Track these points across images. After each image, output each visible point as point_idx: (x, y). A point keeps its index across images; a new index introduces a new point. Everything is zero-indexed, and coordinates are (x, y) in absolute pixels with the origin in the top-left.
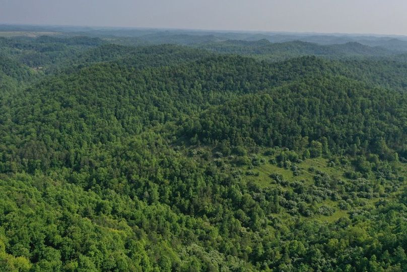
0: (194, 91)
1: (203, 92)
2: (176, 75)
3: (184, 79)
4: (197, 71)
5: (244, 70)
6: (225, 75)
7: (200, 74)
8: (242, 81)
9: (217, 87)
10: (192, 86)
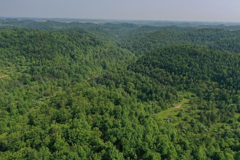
0: (198, 41)
1: (202, 41)
2: (190, 35)
3: (193, 36)
4: (198, 33)
5: (219, 33)
6: (211, 35)
7: (200, 35)
8: (218, 38)
9: (208, 40)
10: (197, 39)
